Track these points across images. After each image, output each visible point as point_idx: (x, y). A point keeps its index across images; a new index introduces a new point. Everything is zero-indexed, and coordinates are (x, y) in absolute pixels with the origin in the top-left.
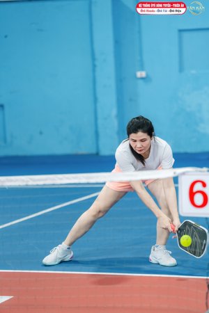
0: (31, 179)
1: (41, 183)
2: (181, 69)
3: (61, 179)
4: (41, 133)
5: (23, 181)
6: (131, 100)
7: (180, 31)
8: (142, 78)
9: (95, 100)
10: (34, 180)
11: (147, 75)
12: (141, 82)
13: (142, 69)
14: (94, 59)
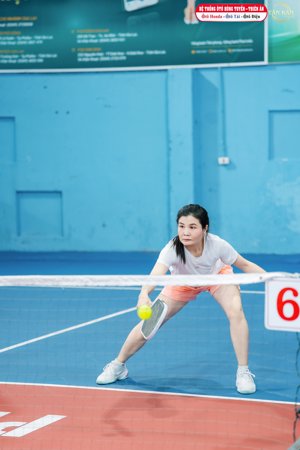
0: (91, 279)
1: (103, 284)
2: (271, 156)
3: (126, 281)
4: (104, 225)
5: (82, 281)
6: (210, 190)
7: (271, 112)
8: (225, 165)
9: (169, 188)
10: (95, 281)
11: (230, 162)
12: (223, 169)
13: (225, 155)
14: (169, 141)
